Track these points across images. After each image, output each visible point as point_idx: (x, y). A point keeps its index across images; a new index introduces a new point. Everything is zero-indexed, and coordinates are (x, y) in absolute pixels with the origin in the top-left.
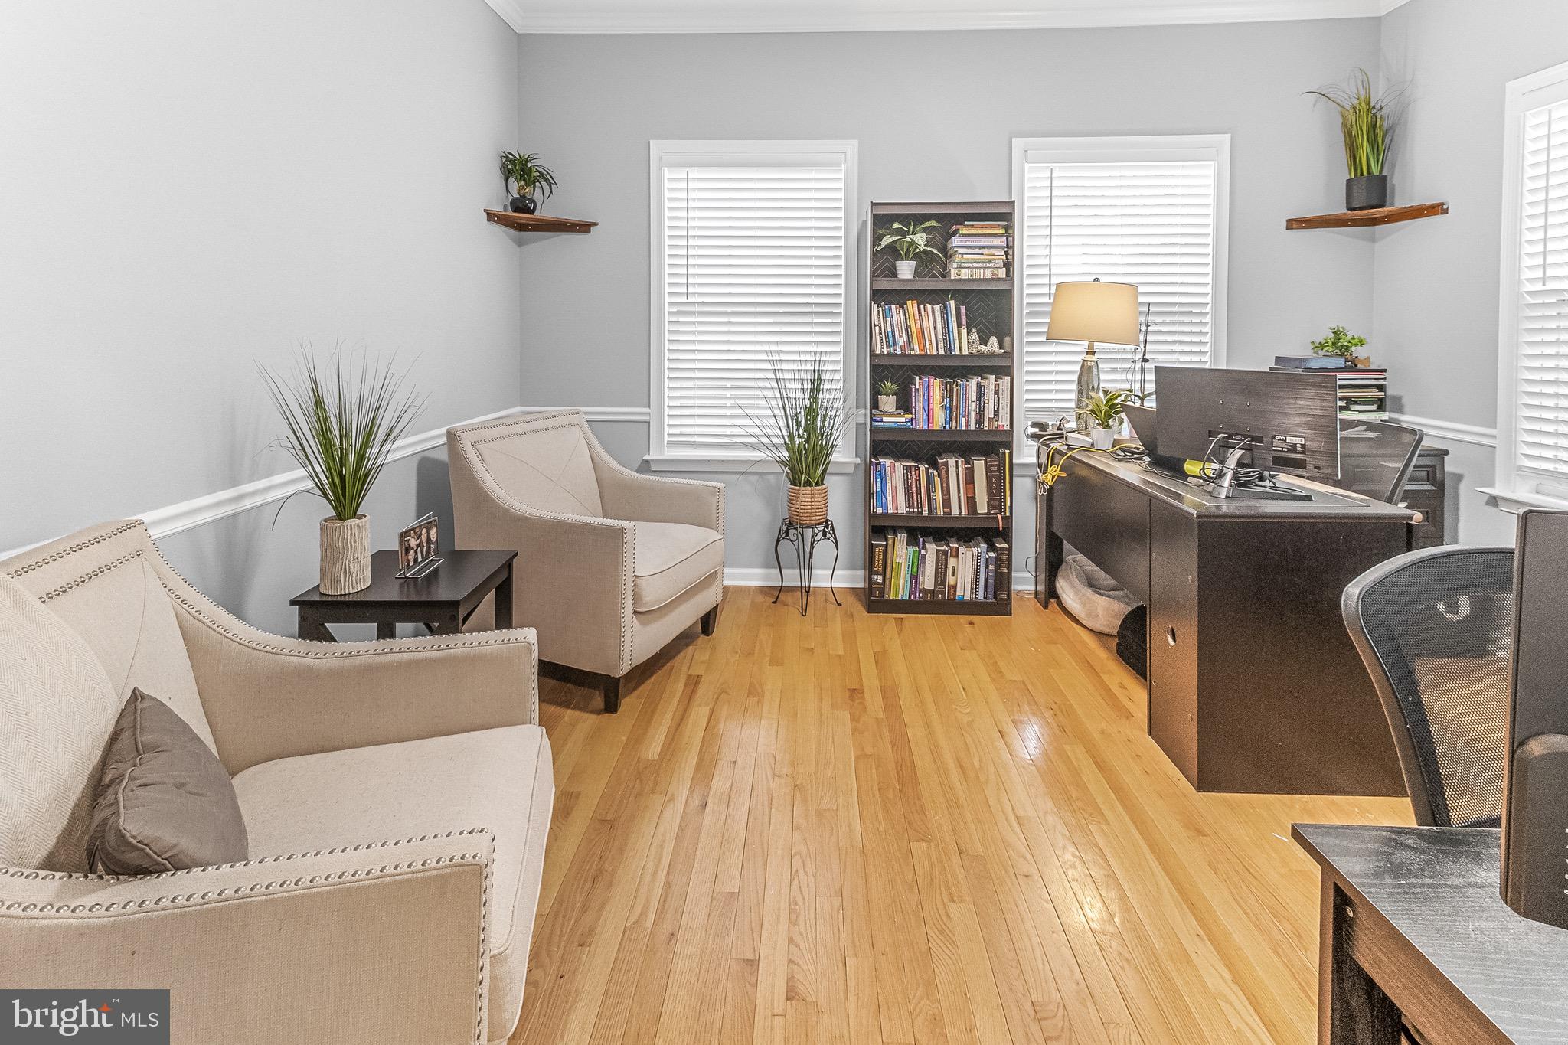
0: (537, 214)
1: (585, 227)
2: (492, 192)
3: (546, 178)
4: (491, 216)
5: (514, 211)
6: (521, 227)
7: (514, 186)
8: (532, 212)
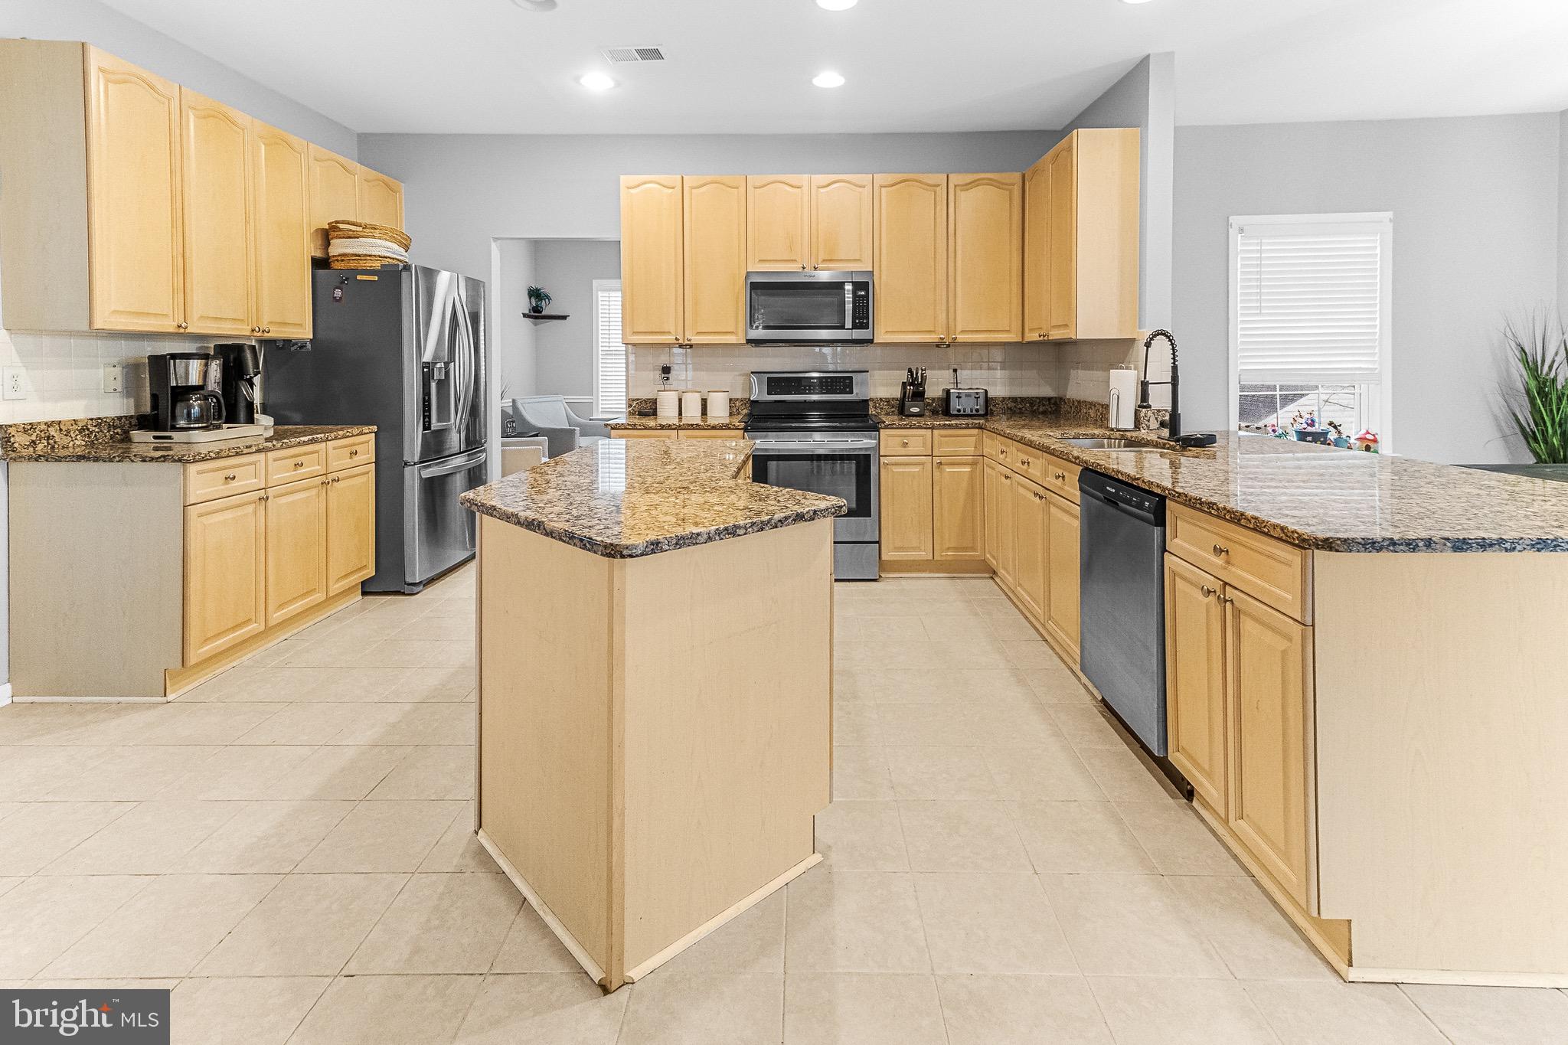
0: (543, 313)
1: (564, 318)
2: (524, 304)
3: (548, 297)
4: (525, 315)
5: (534, 312)
6: (536, 318)
7: (533, 300)
8: (541, 312)
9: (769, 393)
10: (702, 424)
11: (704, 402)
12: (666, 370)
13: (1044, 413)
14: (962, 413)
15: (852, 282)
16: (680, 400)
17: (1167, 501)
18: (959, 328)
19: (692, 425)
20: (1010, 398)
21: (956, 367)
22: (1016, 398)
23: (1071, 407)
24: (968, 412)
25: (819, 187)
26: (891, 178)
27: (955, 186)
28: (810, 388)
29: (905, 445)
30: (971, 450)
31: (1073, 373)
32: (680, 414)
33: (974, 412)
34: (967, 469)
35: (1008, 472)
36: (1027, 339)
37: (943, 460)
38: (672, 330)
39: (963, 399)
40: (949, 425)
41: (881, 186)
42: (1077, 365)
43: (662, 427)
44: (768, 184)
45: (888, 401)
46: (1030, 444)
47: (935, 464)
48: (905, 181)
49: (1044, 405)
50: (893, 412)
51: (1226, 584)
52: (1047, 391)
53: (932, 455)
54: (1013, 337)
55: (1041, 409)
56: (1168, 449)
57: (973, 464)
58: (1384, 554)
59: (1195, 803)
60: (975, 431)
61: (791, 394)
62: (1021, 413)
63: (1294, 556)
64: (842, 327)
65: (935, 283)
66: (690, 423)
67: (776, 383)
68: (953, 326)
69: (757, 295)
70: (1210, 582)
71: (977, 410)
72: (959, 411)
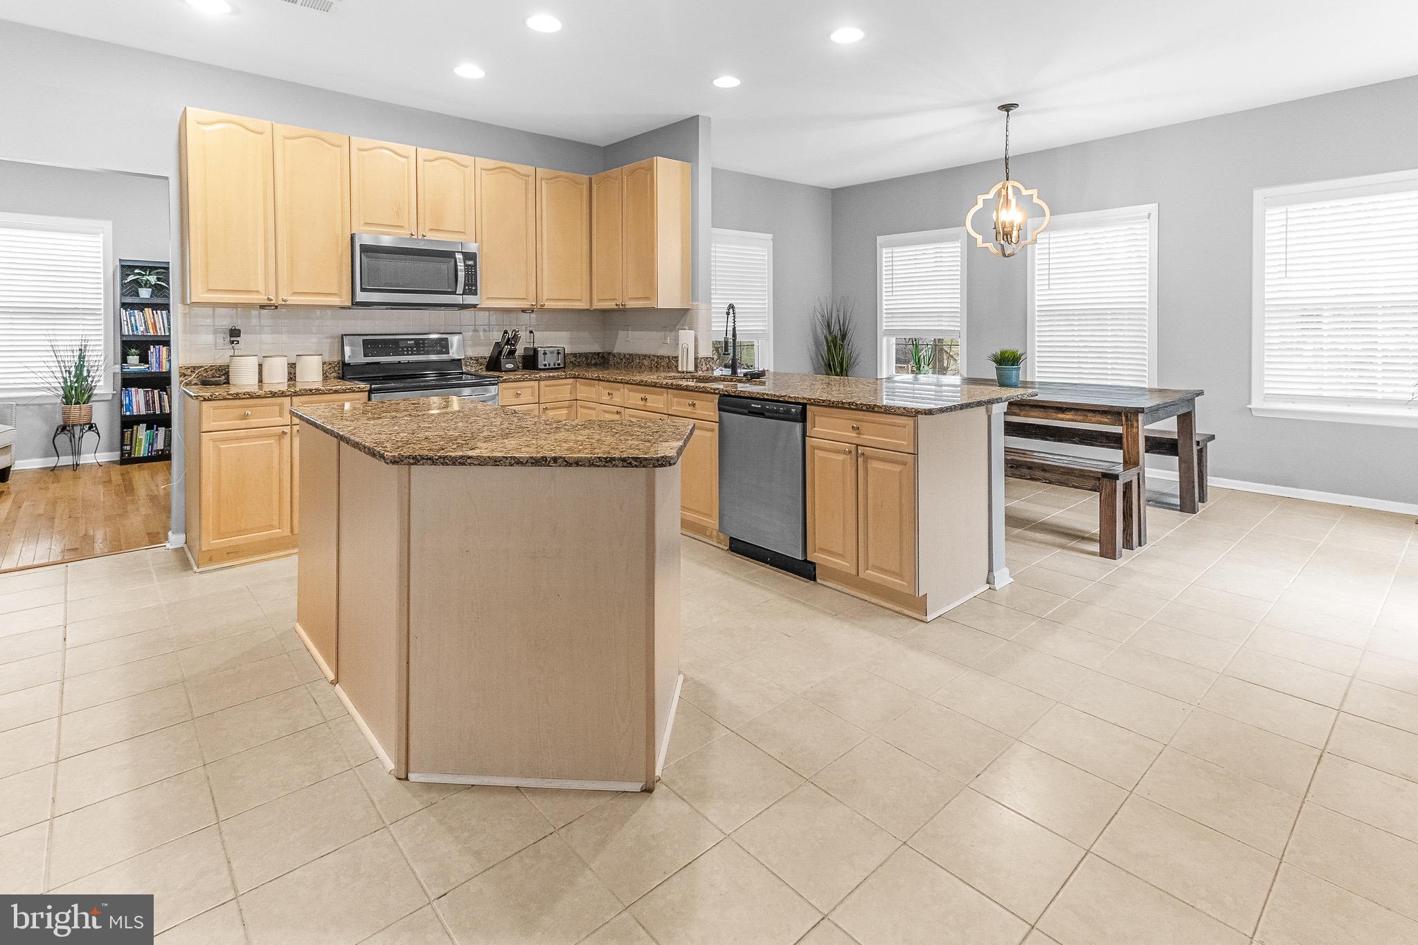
9: (365, 355)
10: (322, 388)
11: (292, 366)
12: (235, 333)
13: (595, 365)
14: (548, 367)
15: (462, 252)
16: (260, 365)
17: (808, 407)
18: (545, 297)
19: (311, 390)
20: (572, 354)
21: (531, 329)
22: (576, 354)
23: (622, 359)
24: (552, 366)
25: (425, 161)
26: (491, 163)
27: (542, 179)
28: (407, 349)
29: (518, 395)
30: (568, 397)
31: (621, 334)
32: (260, 381)
33: (557, 366)
34: (564, 411)
35: (619, 409)
36: (594, 307)
37: (548, 405)
38: (261, 288)
39: (549, 355)
40: (553, 377)
41: (482, 169)
42: (626, 327)
43: (237, 397)
44: (375, 148)
45: (477, 360)
46: (646, 384)
47: (541, 409)
48: (500, 168)
49: (595, 359)
50: (481, 369)
51: (857, 445)
52: (596, 348)
53: (539, 403)
54: (583, 305)
55: (593, 362)
56: (735, 381)
57: (569, 407)
58: (945, 413)
59: (818, 581)
60: (571, 381)
61: (389, 355)
62: (579, 366)
63: (909, 422)
64: (454, 293)
65: (527, 258)
66: (307, 388)
67: (372, 345)
68: (541, 294)
69: (367, 257)
70: (847, 447)
71: (559, 365)
72: (545, 365)
